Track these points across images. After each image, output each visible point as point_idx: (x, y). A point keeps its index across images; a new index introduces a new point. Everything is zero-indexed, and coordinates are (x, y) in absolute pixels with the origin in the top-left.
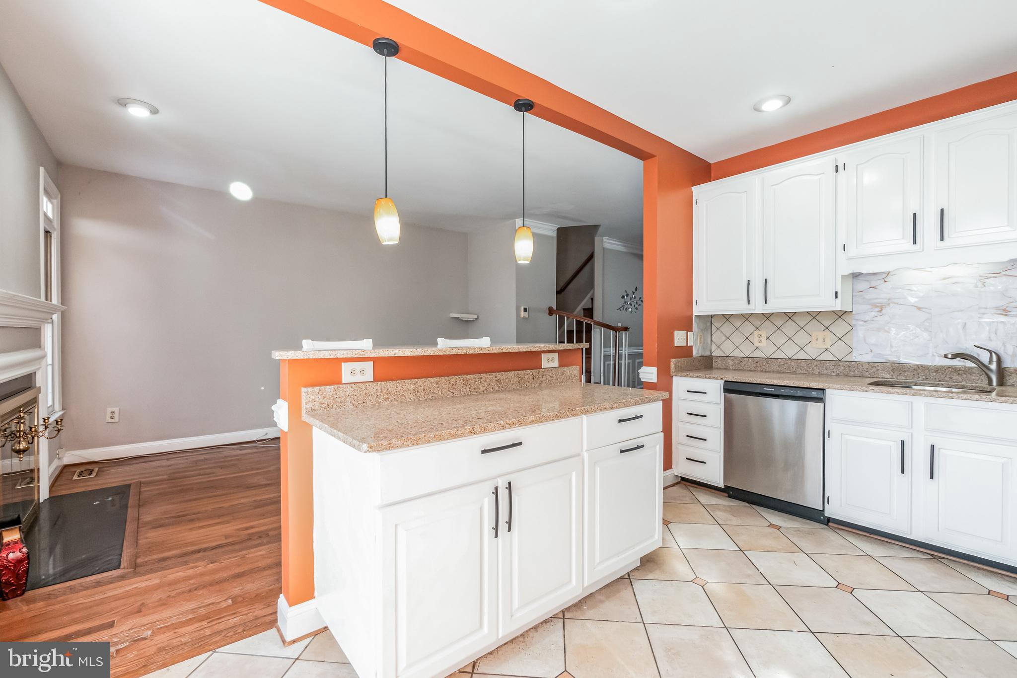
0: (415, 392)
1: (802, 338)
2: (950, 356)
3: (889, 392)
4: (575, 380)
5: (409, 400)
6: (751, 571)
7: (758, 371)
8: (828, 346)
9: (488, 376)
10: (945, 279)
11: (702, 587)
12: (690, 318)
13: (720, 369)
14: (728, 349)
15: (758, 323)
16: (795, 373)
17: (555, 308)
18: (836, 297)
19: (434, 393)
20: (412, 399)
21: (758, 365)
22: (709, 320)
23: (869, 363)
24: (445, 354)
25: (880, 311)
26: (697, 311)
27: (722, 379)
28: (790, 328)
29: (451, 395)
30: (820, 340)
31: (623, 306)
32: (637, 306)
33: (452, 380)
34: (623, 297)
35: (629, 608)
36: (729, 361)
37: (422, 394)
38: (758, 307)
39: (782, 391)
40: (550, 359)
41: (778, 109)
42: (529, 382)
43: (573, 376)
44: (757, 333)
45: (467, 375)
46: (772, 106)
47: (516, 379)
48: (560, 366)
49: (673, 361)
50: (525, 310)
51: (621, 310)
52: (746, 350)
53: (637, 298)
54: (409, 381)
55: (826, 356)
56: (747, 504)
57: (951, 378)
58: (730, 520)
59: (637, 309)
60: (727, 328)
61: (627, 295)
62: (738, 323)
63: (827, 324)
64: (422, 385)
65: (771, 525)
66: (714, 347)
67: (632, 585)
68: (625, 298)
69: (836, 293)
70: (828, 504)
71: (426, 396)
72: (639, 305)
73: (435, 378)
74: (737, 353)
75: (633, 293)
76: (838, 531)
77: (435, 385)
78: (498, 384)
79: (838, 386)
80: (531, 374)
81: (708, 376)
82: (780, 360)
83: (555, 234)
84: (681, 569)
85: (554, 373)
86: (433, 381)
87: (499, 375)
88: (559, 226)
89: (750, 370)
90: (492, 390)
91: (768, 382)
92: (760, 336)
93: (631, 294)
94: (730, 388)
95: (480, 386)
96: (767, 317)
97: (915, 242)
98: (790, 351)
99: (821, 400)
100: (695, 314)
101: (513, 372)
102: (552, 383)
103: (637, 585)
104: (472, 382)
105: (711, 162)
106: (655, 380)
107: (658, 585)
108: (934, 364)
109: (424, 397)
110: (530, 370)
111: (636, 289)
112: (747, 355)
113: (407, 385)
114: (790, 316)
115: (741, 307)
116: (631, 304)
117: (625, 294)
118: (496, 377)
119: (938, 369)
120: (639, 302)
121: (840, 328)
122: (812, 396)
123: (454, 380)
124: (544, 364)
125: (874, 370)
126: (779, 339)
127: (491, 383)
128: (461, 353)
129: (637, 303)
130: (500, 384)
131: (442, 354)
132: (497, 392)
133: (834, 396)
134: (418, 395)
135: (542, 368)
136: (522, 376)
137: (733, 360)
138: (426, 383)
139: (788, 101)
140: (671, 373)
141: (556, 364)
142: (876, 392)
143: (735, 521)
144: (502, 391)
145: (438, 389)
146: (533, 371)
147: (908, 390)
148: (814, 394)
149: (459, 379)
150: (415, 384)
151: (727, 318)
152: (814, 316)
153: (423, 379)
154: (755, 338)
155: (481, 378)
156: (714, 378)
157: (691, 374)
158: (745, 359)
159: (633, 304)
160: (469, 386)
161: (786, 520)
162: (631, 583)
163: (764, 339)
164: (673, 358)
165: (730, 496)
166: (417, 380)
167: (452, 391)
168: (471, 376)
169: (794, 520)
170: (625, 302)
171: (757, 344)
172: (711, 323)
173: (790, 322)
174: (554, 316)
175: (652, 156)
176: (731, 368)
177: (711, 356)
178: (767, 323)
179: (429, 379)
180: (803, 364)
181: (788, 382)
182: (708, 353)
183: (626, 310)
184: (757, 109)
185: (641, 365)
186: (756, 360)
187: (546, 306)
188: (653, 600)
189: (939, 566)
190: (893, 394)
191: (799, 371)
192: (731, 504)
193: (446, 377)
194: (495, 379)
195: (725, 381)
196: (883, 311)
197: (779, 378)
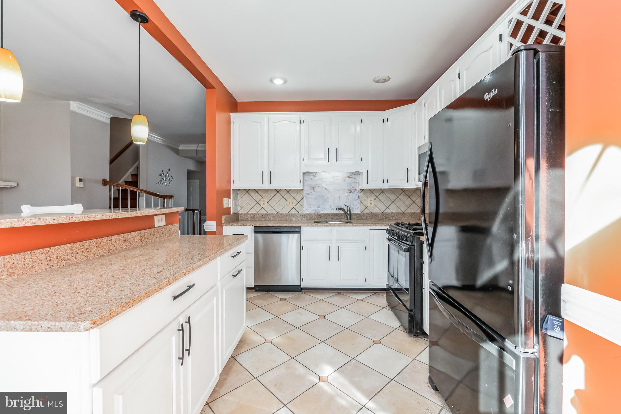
0: (47, 262)
1: (283, 202)
2: (338, 209)
3: (325, 226)
4: (176, 234)
5: (40, 271)
6: (287, 325)
7: (263, 220)
8: (294, 206)
9: (118, 238)
10: (334, 177)
11: (271, 343)
12: (229, 191)
13: (243, 220)
14: (247, 209)
15: (263, 194)
16: (280, 220)
17: (108, 180)
18: (301, 183)
19: (68, 259)
20: (44, 269)
21: (263, 217)
22: (237, 191)
23: (310, 213)
24: (90, 220)
25: (313, 190)
26: (233, 187)
27: (253, 225)
28: (278, 197)
29: (85, 258)
30: (291, 203)
31: (160, 181)
32: (169, 181)
33: (86, 244)
34: (161, 175)
35: (243, 374)
36: (248, 215)
37: (56, 262)
38: (266, 186)
39: (283, 230)
40: (160, 220)
41: (281, 84)
42: (148, 239)
43: (175, 231)
44: (262, 200)
45: (100, 238)
46: (278, 82)
47: (139, 238)
48: (167, 225)
49: (224, 217)
50: (81, 180)
51: (159, 184)
52: (257, 209)
53: (170, 176)
54: (40, 251)
55: (293, 211)
56: (266, 293)
57: (336, 218)
58: (263, 303)
59: (169, 183)
60: (247, 197)
61: (163, 174)
62: (252, 194)
63: (293, 195)
64: (55, 253)
65: (281, 299)
66: (239, 208)
67: (236, 360)
68: (162, 175)
69: (301, 180)
70: (303, 281)
71: (59, 264)
72: (171, 181)
73: (68, 245)
74: (252, 211)
75: (167, 172)
76: (306, 293)
77: (69, 251)
78: (125, 243)
79: (306, 225)
80: (149, 232)
81: (245, 225)
82: (273, 214)
83: (108, 122)
84: (256, 338)
85: (164, 230)
86: (66, 248)
87: (126, 235)
88: (113, 116)
89: (259, 220)
90: (120, 249)
91: (277, 225)
92: (264, 201)
93: (165, 173)
94: (257, 230)
95: (111, 247)
96: (267, 191)
97: (328, 161)
98: (278, 209)
99: (299, 232)
100: (232, 189)
101: (137, 232)
102: (163, 238)
103: (239, 358)
104: (104, 244)
105: (238, 101)
106: (215, 229)
107: (250, 353)
108: (331, 213)
109: (58, 265)
110: (148, 229)
111: (169, 170)
112: (257, 212)
113: (37, 255)
114: (278, 191)
115: (257, 185)
116: (166, 180)
117: (162, 173)
118: (124, 237)
119: (333, 215)
120: (171, 179)
121: (298, 197)
122: (296, 230)
123: (87, 244)
124: (157, 224)
125: (312, 216)
126: (273, 203)
127: (120, 243)
128: (104, 219)
129: (169, 179)
130: (127, 243)
131: (87, 220)
132: (125, 250)
133: (305, 230)
134: (51, 263)
135: (154, 227)
136: (143, 235)
137: (250, 215)
138: (59, 250)
139: (285, 82)
140: (223, 225)
141: (164, 223)
142: (321, 226)
143: (265, 303)
144: (129, 249)
145: (72, 255)
146: (150, 230)
147: (327, 224)
148: (297, 229)
149: (93, 242)
150: (47, 253)
151: (247, 191)
152: (288, 191)
153: (56, 247)
154: (261, 203)
155: (112, 240)
156: (249, 225)
157: (235, 224)
158: (257, 214)
159: (167, 180)
160: (102, 248)
161: (285, 295)
162: (235, 359)
163: (266, 203)
164: (224, 215)
165: (256, 291)
166: (49, 249)
167: (86, 255)
168: (103, 239)
169: (289, 294)
170: (162, 179)
171: (262, 206)
172: (238, 194)
173: (278, 194)
174: (108, 186)
175: (213, 87)
176: (249, 219)
177: (238, 213)
178: (267, 194)
179: (62, 246)
180: (284, 215)
181: (286, 224)
182: (237, 212)
183: (163, 184)
184: (271, 81)
185: (205, 221)
186: (262, 214)
187: (101, 178)
188: (252, 362)
189: (341, 296)
190: (326, 226)
191: (282, 219)
192: (258, 294)
193: (80, 243)
194: (123, 239)
195: (254, 227)
196: (315, 190)
197: (278, 223)
